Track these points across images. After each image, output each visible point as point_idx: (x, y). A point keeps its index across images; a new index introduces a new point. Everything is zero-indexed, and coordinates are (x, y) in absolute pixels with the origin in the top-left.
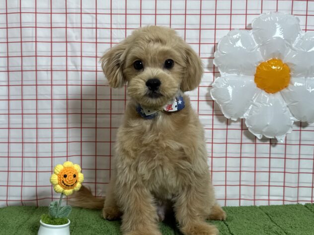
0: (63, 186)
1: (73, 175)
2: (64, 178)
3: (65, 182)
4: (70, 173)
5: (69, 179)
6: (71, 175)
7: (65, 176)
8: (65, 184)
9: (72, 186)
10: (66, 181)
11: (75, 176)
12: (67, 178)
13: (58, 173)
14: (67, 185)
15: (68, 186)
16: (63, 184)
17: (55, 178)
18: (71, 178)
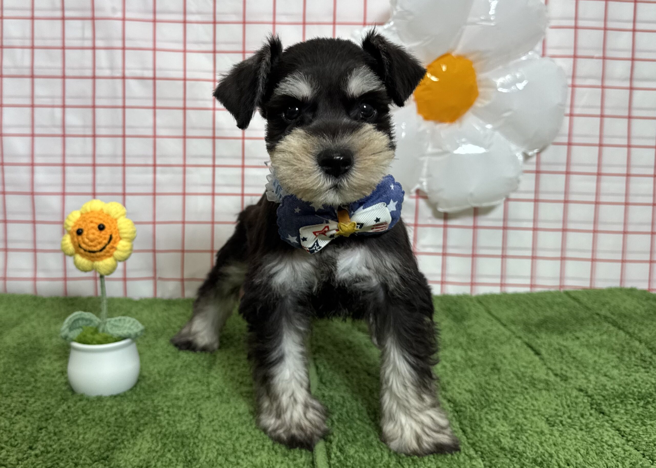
1: (96, 226)
2: (79, 237)
3: (83, 246)
4: (92, 222)
5: (91, 236)
6: (93, 228)
7: (80, 232)
9: (101, 250)
10: (84, 243)
11: (101, 228)
12: (84, 236)
14: (91, 252)
15: (94, 252)
18: (93, 234)
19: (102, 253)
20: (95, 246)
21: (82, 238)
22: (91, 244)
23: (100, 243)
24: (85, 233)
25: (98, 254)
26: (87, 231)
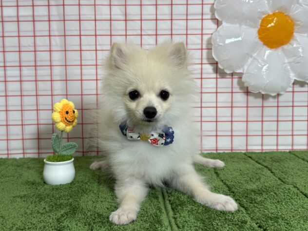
0: (66, 123)
2: (66, 115)
3: (68, 119)
6: (71, 111)
7: (67, 113)
8: (67, 121)
9: (72, 122)
10: (68, 117)
12: (69, 114)
13: (59, 110)
14: (70, 122)
16: (66, 121)
17: (57, 116)
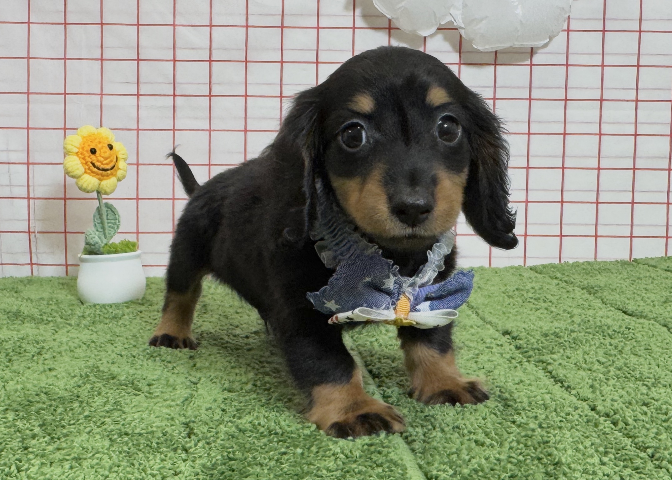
0: (97, 174)
1: (106, 145)
2: (93, 156)
3: (97, 164)
5: (104, 155)
6: (102, 148)
7: (93, 151)
8: (98, 169)
9: (112, 169)
10: (98, 161)
11: (111, 147)
12: (97, 154)
13: (77, 150)
15: (106, 170)
16: (95, 170)
17: (75, 163)
18: (105, 152)
19: (112, 171)
20: (107, 164)
21: (97, 157)
22: (105, 162)
23: (111, 161)
24: (98, 152)
25: (109, 172)
26: (100, 150)
